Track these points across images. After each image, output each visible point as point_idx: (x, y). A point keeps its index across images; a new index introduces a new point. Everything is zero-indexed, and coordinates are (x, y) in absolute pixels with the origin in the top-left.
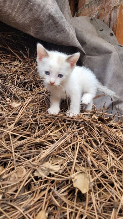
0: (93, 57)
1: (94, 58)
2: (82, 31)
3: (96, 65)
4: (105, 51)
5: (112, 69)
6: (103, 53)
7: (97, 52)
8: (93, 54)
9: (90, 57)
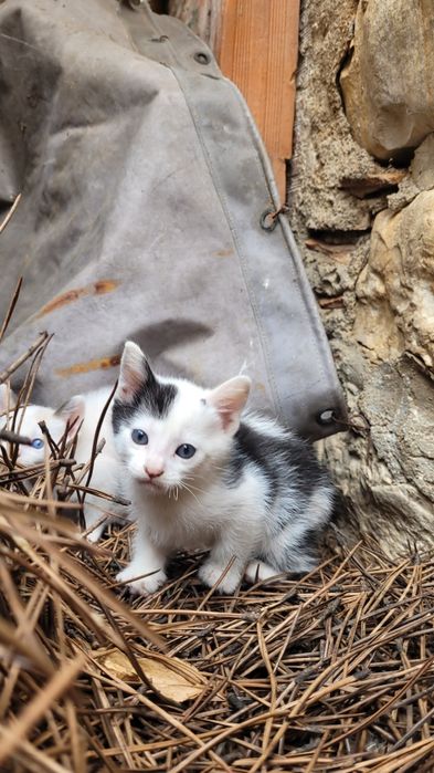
0: (89, 130)
1: (93, 136)
2: (53, 26)
3: (96, 163)
4: (131, 92)
5: (146, 166)
6: (124, 106)
7: (102, 106)
8: (88, 118)
9: (78, 131)
